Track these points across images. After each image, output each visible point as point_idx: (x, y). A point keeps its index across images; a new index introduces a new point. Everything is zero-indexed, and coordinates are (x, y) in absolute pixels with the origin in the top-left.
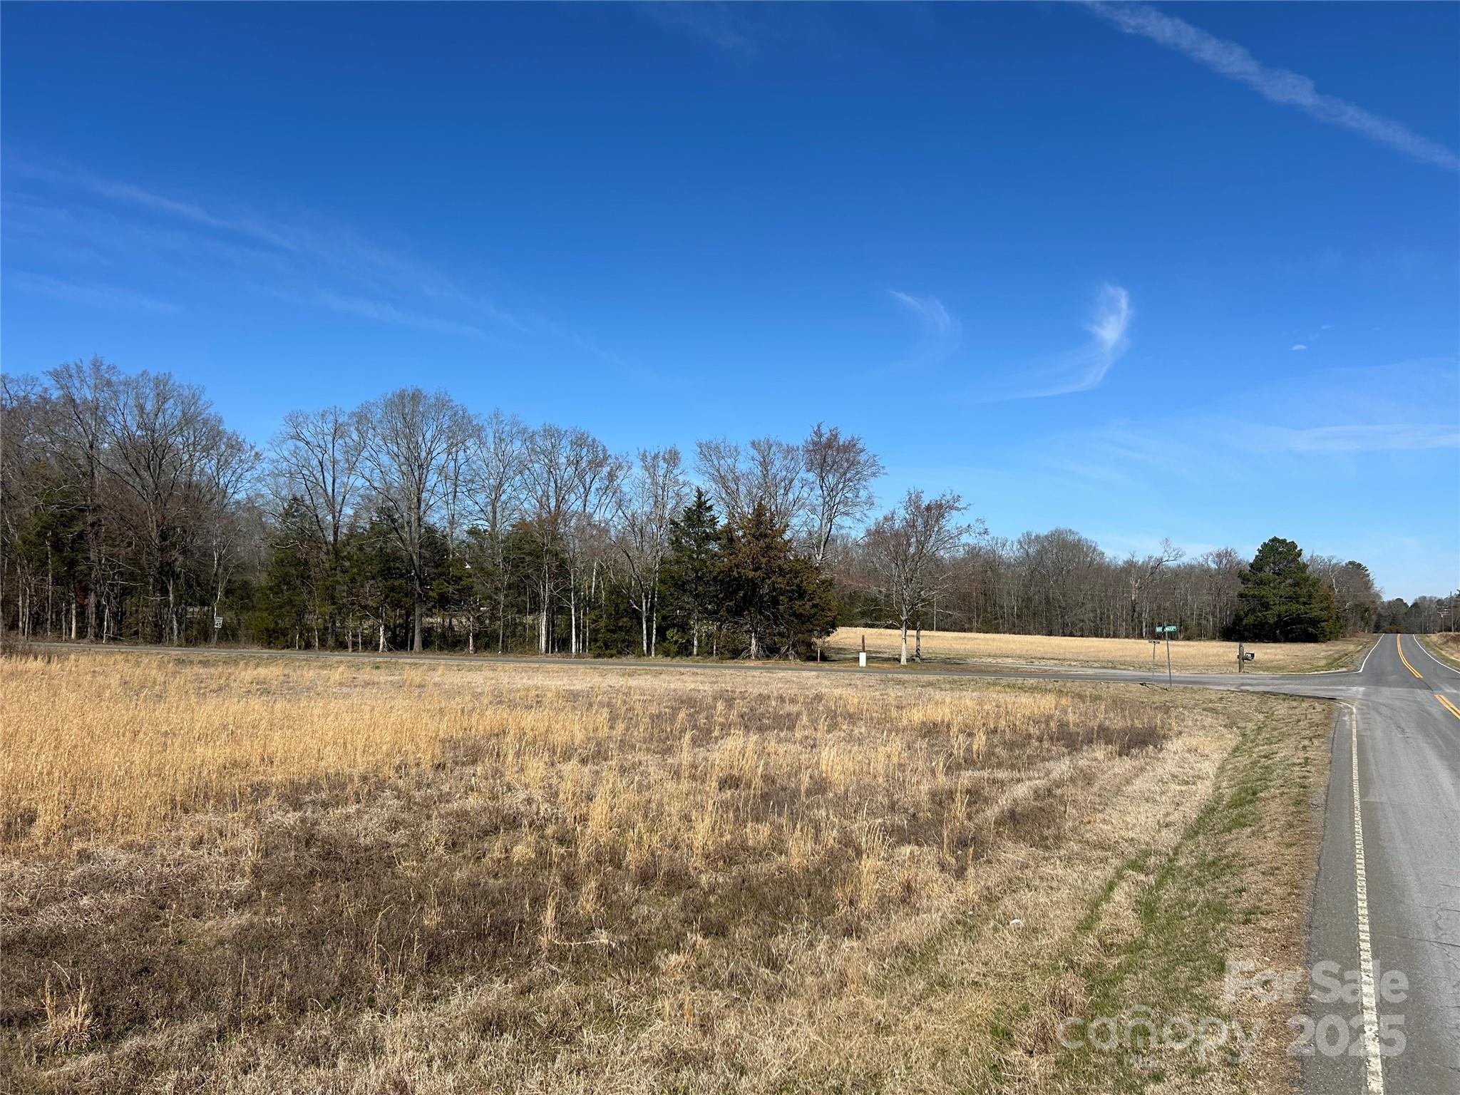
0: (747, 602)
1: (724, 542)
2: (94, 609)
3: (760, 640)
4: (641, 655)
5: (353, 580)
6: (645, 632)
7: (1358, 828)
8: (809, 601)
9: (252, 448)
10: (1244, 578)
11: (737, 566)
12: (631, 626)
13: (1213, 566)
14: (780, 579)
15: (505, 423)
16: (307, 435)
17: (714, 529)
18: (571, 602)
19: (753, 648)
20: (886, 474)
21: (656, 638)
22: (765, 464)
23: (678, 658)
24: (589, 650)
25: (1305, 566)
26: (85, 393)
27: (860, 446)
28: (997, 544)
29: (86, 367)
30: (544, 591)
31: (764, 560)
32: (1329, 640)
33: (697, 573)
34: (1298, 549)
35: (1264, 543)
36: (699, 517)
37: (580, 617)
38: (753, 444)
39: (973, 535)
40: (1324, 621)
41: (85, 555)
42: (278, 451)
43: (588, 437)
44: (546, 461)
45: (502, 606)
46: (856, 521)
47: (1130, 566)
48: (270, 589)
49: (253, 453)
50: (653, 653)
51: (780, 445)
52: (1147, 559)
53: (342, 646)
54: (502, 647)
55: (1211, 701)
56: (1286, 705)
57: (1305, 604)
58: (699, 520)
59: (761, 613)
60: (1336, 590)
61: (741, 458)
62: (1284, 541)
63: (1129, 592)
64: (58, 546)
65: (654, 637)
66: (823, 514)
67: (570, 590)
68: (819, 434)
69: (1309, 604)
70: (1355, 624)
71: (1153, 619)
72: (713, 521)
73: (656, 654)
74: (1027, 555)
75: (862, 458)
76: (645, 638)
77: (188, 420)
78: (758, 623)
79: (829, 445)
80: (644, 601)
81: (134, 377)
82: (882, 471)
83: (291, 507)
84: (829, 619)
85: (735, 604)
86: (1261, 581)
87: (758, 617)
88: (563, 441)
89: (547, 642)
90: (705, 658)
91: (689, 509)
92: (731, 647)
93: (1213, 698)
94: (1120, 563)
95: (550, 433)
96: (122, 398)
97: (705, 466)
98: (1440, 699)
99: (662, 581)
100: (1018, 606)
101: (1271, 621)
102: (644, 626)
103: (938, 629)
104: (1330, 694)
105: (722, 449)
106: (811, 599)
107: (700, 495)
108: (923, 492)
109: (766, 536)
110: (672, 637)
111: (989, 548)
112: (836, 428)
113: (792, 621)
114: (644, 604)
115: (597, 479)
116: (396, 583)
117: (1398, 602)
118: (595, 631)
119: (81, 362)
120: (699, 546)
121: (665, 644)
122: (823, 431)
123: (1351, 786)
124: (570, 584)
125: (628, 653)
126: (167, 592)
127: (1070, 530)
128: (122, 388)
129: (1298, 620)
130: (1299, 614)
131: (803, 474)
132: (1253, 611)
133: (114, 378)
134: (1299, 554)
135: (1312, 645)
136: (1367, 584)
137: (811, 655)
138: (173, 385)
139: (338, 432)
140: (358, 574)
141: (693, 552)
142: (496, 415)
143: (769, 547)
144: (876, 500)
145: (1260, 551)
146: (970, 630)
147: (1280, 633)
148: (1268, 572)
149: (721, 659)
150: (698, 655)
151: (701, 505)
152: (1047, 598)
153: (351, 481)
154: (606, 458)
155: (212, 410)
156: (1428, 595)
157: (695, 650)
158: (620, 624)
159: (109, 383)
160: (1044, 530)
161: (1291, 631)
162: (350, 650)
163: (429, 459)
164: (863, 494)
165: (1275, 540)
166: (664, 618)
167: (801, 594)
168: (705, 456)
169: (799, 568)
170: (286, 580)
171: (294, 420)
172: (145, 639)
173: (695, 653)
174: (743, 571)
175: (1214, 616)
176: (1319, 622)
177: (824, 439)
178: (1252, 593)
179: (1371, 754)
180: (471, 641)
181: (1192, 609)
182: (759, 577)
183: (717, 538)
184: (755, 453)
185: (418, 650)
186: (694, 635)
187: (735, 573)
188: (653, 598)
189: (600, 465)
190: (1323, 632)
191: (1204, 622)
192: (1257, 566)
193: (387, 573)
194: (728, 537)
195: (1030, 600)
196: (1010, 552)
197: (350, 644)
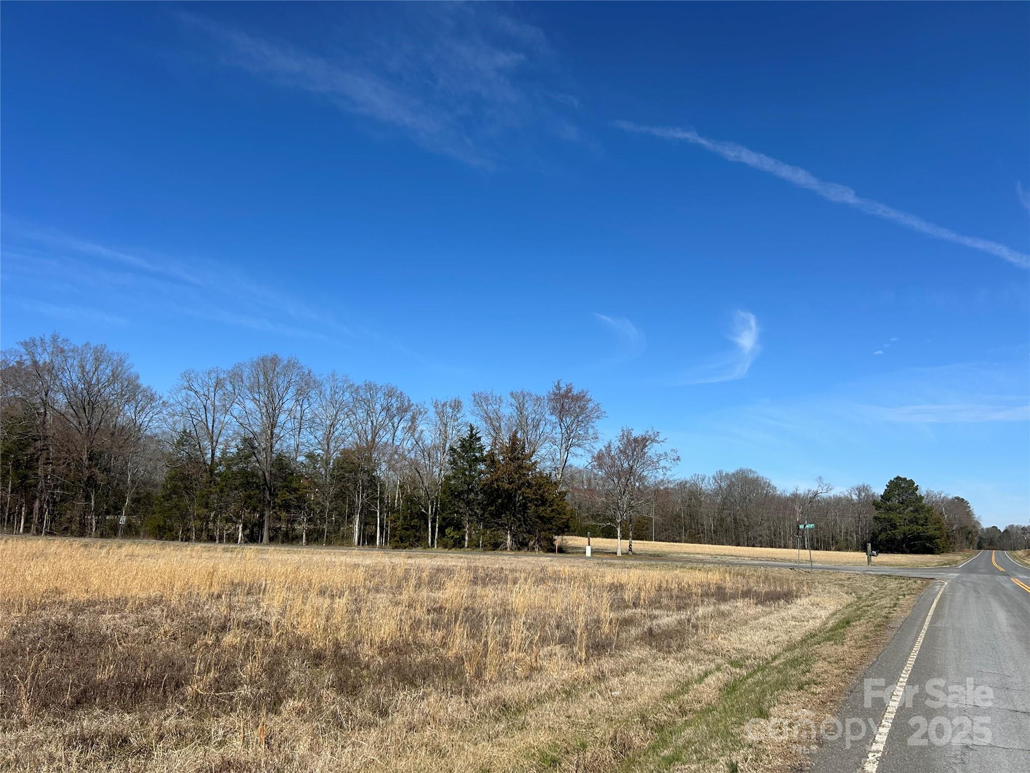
0: (504, 508)
1: (488, 462)
2: (37, 511)
3: (513, 536)
4: (426, 547)
5: (222, 491)
6: (430, 530)
7: (920, 640)
8: (549, 507)
9: (161, 398)
10: (877, 506)
11: (497, 480)
12: (420, 525)
13: (855, 497)
14: (528, 491)
15: (339, 380)
16: (196, 387)
17: (482, 454)
18: (377, 508)
19: (509, 542)
20: (607, 417)
21: (438, 534)
22: (520, 409)
23: (453, 549)
24: (390, 543)
25: (921, 498)
26: (43, 358)
27: (588, 397)
28: (698, 479)
29: (48, 339)
30: (359, 499)
31: (516, 476)
32: (942, 553)
33: (469, 486)
34: (916, 485)
35: (891, 481)
36: (471, 445)
37: (383, 519)
38: (512, 394)
39: (670, 461)
40: (938, 538)
41: (34, 472)
42: (175, 397)
43: (396, 391)
44: (366, 406)
45: (328, 510)
46: (586, 451)
47: (795, 497)
48: (163, 497)
49: (161, 402)
50: (436, 545)
51: (531, 395)
52: (807, 492)
53: (212, 539)
54: (326, 540)
55: (841, 580)
56: (897, 582)
57: (922, 525)
58: (471, 447)
59: (514, 516)
60: (946, 516)
61: (504, 405)
62: (905, 479)
63: (795, 515)
64: (17, 464)
65: (436, 533)
66: (562, 445)
67: (377, 499)
68: (558, 388)
69: (926, 526)
70: (961, 542)
71: (812, 535)
72: (481, 449)
73: (437, 547)
74: (720, 487)
75: (590, 405)
76: (430, 534)
77: (115, 377)
78: (512, 523)
79: (566, 396)
80: (430, 507)
81: (80, 346)
82: (604, 415)
83: (182, 438)
84: (564, 520)
85: (495, 509)
86: (890, 508)
87: (512, 518)
88: (379, 393)
89: (359, 537)
90: (473, 549)
91: (464, 439)
92: (492, 541)
93: (843, 578)
94: (788, 495)
95: (369, 387)
96: (70, 361)
97: (477, 410)
98: (1014, 581)
99: (444, 492)
100: (714, 525)
101: (899, 538)
102: (430, 525)
103: (656, 540)
104: (931, 577)
105: (490, 398)
106: (551, 506)
107: (472, 429)
108: (632, 430)
109: (518, 459)
110: (450, 534)
111: (692, 482)
112: (571, 384)
113: (537, 522)
114: (430, 509)
115: (402, 421)
116: (252, 493)
117: (994, 529)
118: (394, 529)
119: (44, 336)
120: (470, 466)
121: (444, 539)
122: (561, 386)
123: (925, 619)
124: (377, 494)
125: (418, 546)
126: (90, 499)
127: (750, 470)
128: (70, 354)
129: (918, 537)
130: (919, 533)
131: (547, 416)
132: (884, 530)
133: (66, 348)
134: (916, 489)
135: (929, 556)
136: (969, 514)
137: (550, 549)
138: (107, 352)
139: (219, 384)
140: (226, 486)
141: (465, 470)
142: (333, 375)
143: (520, 467)
144: (599, 435)
145: (888, 486)
146: (680, 541)
147: (906, 546)
148: (895, 502)
149: (485, 550)
150: (468, 547)
151: (473, 437)
152: (735, 519)
153: (226, 420)
154: (410, 406)
155: (132, 370)
156: (1015, 524)
157: (466, 543)
158: (412, 524)
159: (62, 351)
160: (731, 470)
161: (914, 545)
162: (217, 542)
163: (281, 403)
164: (591, 431)
165: (898, 478)
166: (444, 519)
167: (543, 501)
168: (478, 403)
169: (542, 482)
170: (175, 490)
171: (188, 377)
172: (72, 533)
173: (466, 546)
174: (501, 484)
175: (857, 533)
176: (934, 539)
177: (562, 391)
178: (883, 516)
179: (948, 603)
180: (304, 536)
181: (840, 528)
182: (513, 488)
183: (483, 460)
184: (513, 401)
185: (265, 543)
186: (465, 532)
187: (495, 485)
188: (437, 505)
189: (406, 411)
190: (937, 547)
191: (849, 538)
192: (886, 497)
193: (247, 485)
194: (491, 460)
195: (722, 520)
196: (708, 486)
197: (217, 538)
